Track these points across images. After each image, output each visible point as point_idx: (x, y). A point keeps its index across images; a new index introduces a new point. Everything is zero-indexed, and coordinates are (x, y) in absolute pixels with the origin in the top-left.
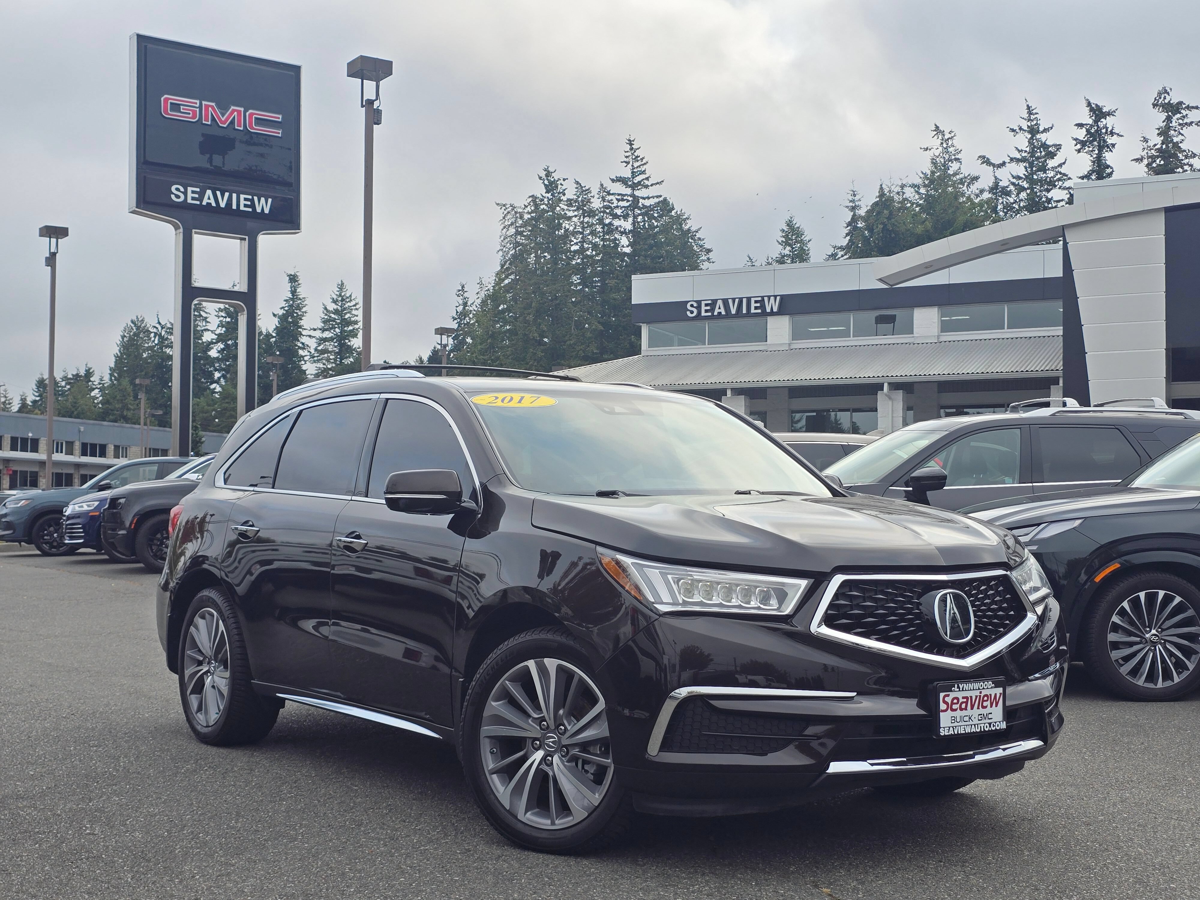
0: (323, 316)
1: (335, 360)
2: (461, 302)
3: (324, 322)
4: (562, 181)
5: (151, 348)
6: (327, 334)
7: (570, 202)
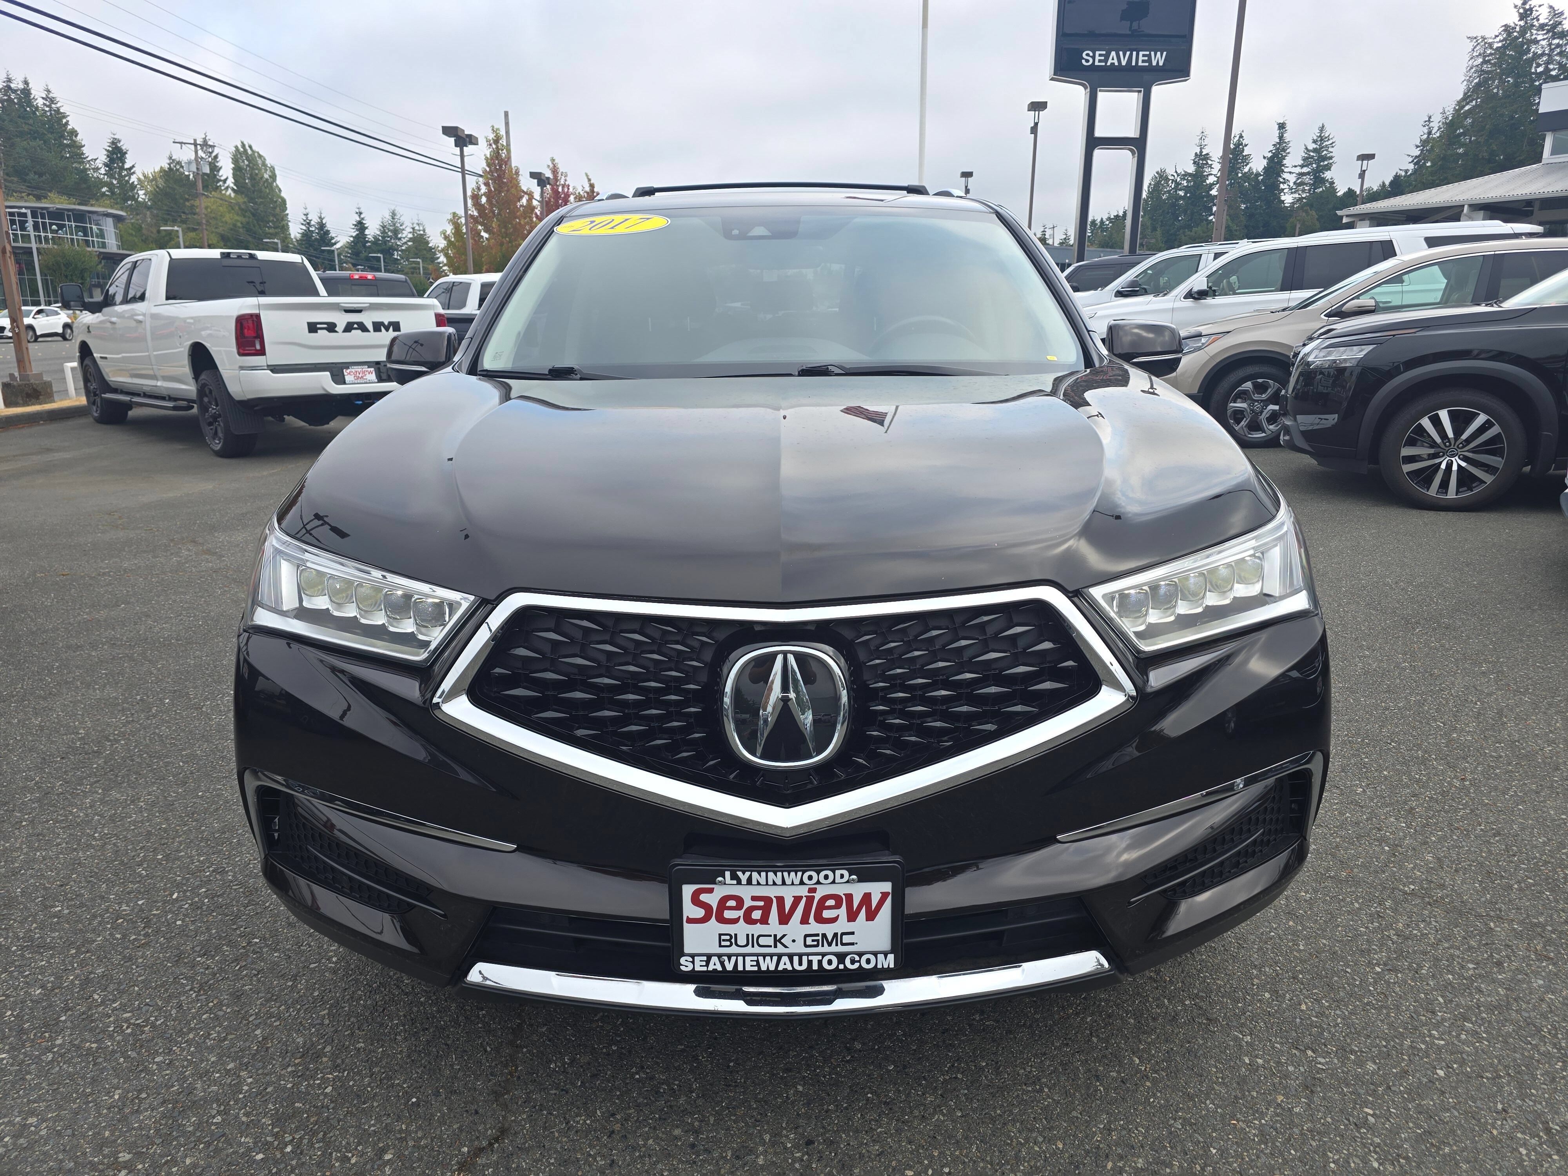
0: (1304, 155)
1: (1310, 190)
2: (1426, 131)
3: (1304, 160)
4: (1537, 8)
5: (1169, 192)
6: (1305, 170)
7: (1542, 27)
